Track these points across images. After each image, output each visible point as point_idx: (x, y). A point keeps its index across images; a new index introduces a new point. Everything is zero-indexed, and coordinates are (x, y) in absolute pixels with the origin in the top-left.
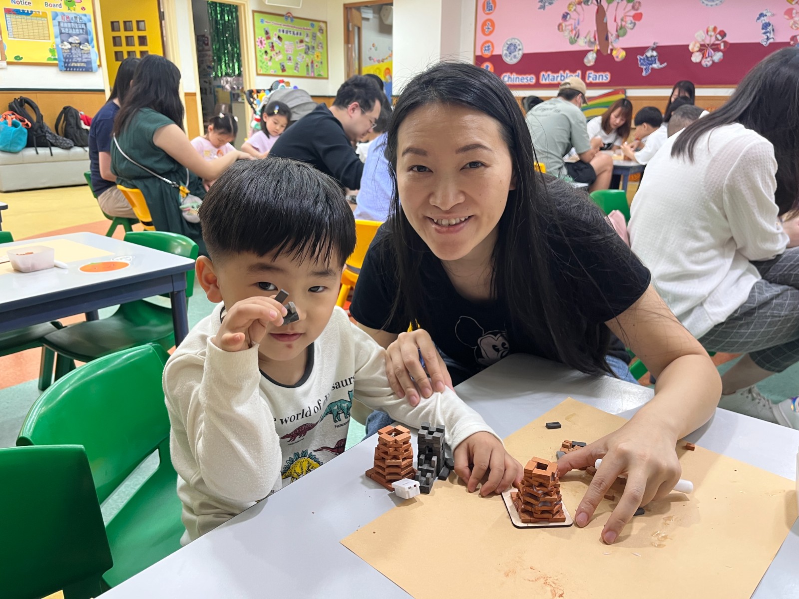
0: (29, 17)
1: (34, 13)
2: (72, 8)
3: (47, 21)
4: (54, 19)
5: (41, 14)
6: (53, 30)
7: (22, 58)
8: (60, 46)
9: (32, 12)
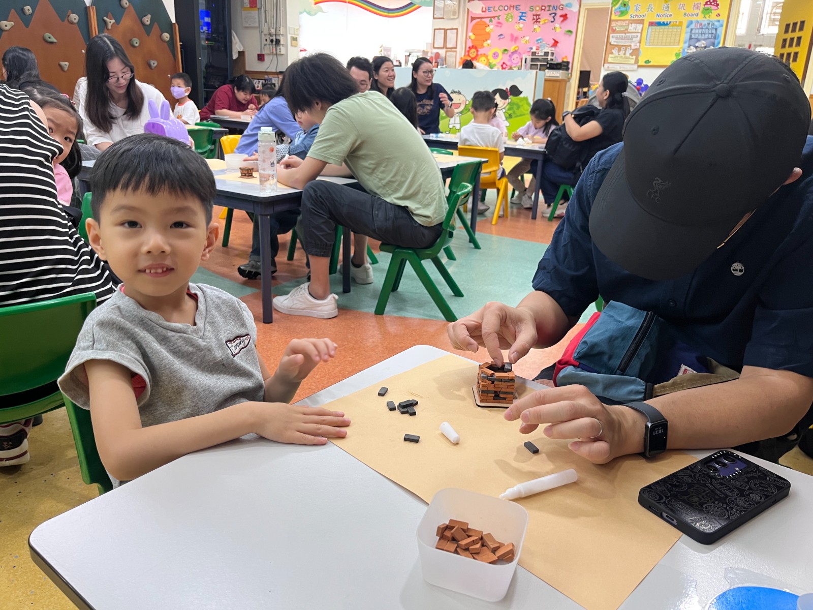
0: (667, 27)
1: (672, 23)
2: (707, 16)
3: (681, 29)
4: (688, 27)
5: (677, 23)
6: (685, 36)
7: (650, 62)
8: (686, 50)
9: (670, 22)
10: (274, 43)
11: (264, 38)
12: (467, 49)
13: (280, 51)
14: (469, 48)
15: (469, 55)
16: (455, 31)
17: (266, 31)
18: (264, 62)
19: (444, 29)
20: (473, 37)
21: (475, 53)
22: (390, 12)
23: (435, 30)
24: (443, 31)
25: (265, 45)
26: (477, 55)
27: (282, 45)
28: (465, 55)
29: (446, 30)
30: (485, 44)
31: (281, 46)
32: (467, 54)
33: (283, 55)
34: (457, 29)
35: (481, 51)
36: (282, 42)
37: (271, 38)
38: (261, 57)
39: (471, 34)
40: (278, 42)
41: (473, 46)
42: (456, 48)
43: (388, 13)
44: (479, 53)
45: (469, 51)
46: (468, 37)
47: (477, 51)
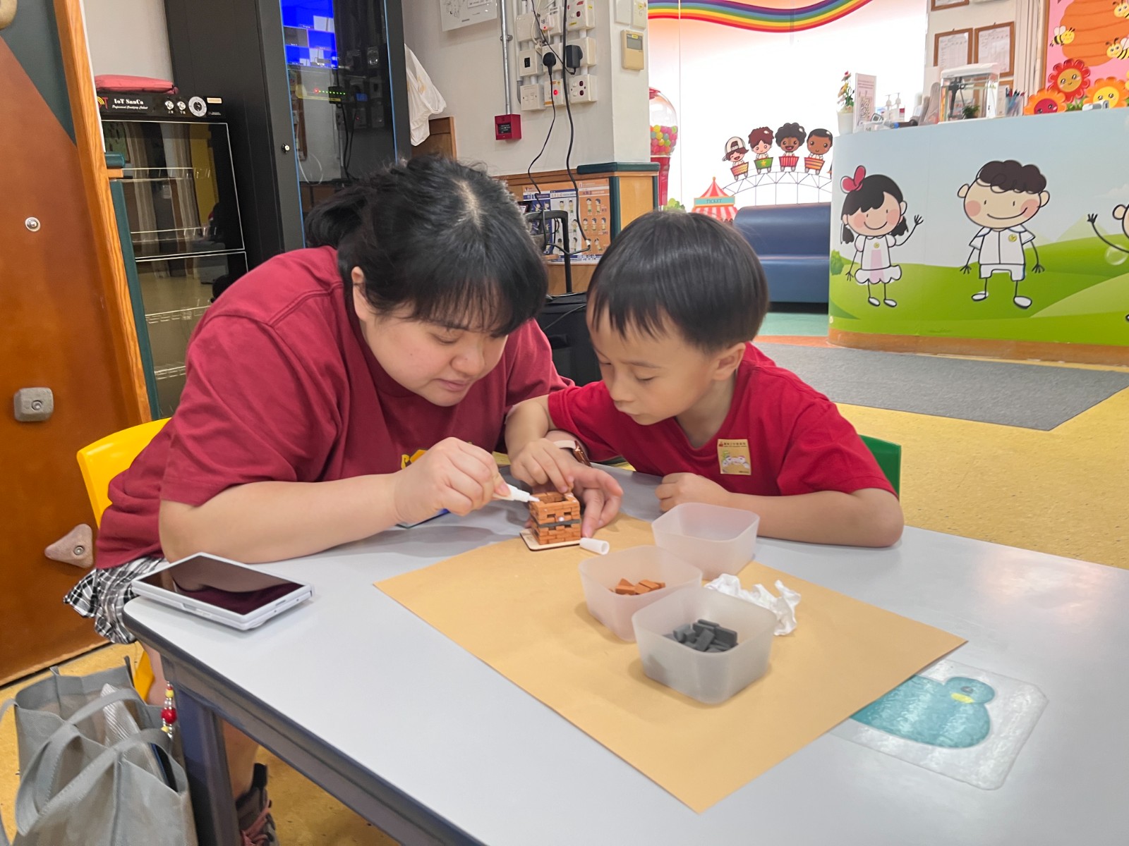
10: (558, 66)
11: (518, 56)
12: (1050, 71)
13: (582, 93)
14: (1057, 67)
15: (1055, 87)
16: (1008, 29)
17: (526, 30)
18: (520, 143)
19: (969, 30)
20: (1068, 38)
21: (1079, 78)
22: (795, 16)
23: (937, 37)
24: (966, 35)
25: (521, 82)
26: (1085, 84)
27: (589, 67)
28: (1041, 90)
29: (974, 34)
30: (1113, 51)
31: (585, 71)
32: (1048, 85)
33: (592, 103)
34: (1011, 24)
35: (1096, 73)
36: (588, 58)
37: (546, 50)
38: (508, 128)
39: (1060, 31)
40: (573, 58)
41: (1068, 62)
42: (1011, 73)
43: (792, 21)
44: (1092, 78)
45: (1054, 78)
46: (1051, 40)
47: (1086, 73)
